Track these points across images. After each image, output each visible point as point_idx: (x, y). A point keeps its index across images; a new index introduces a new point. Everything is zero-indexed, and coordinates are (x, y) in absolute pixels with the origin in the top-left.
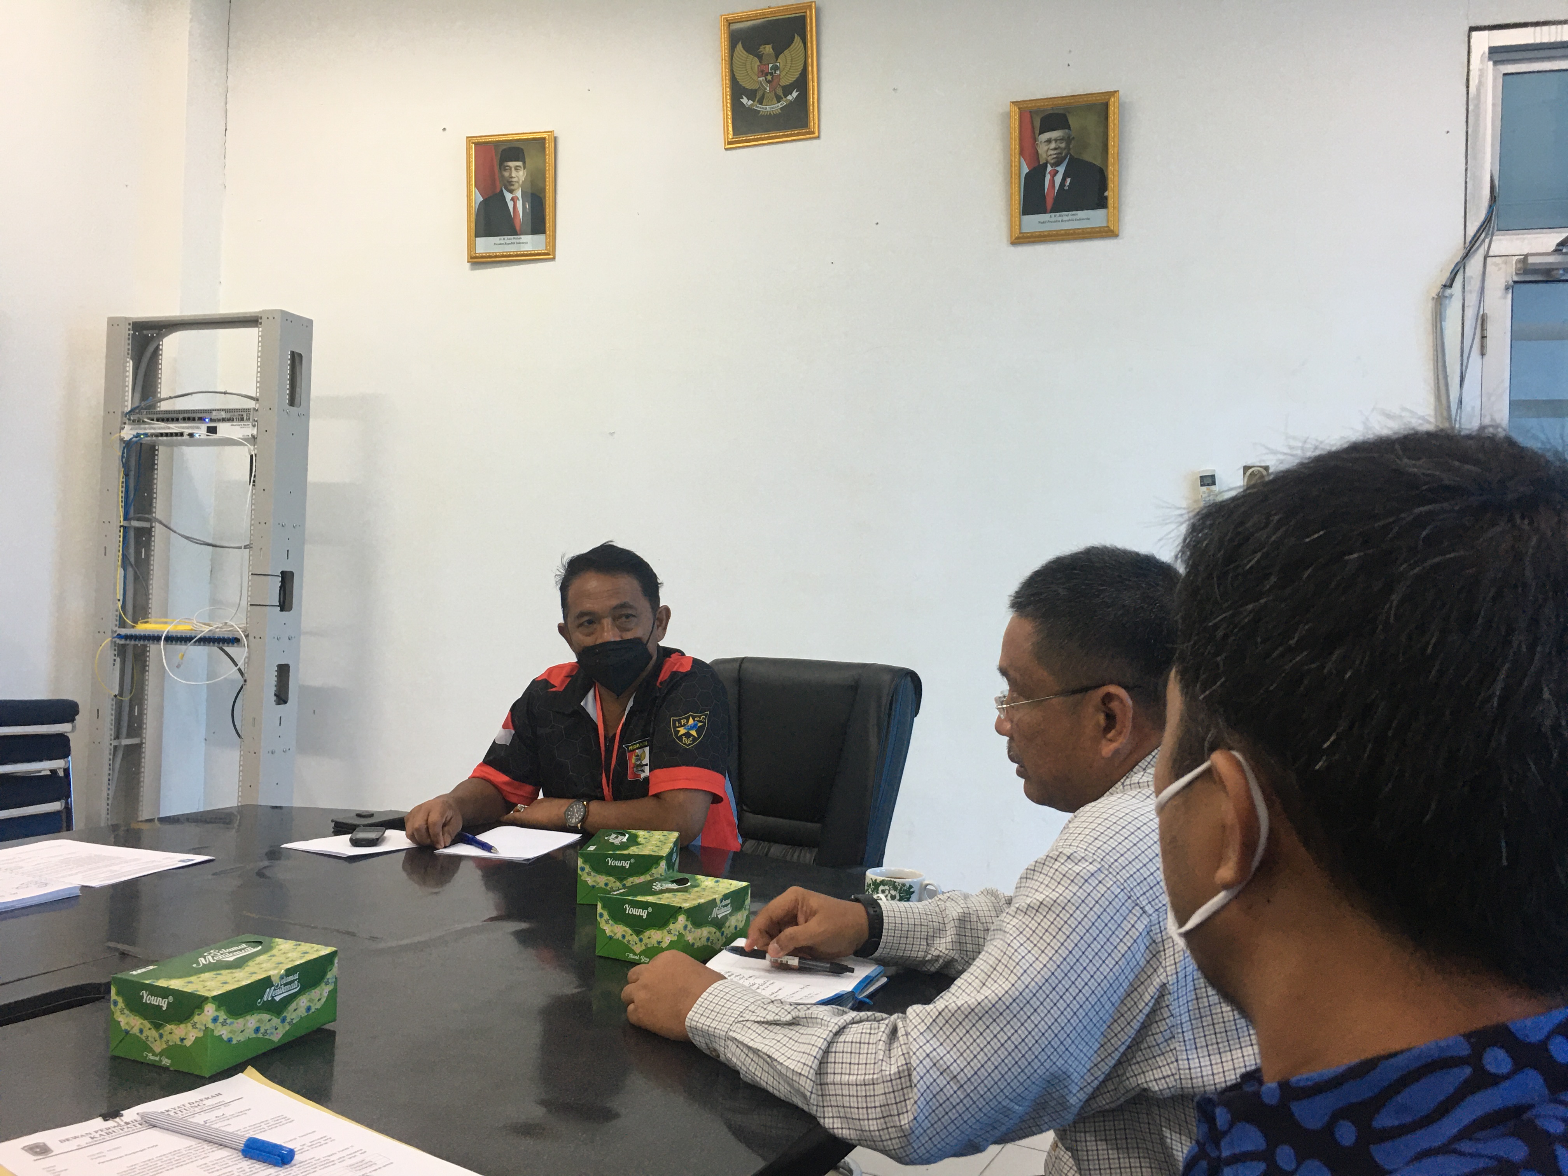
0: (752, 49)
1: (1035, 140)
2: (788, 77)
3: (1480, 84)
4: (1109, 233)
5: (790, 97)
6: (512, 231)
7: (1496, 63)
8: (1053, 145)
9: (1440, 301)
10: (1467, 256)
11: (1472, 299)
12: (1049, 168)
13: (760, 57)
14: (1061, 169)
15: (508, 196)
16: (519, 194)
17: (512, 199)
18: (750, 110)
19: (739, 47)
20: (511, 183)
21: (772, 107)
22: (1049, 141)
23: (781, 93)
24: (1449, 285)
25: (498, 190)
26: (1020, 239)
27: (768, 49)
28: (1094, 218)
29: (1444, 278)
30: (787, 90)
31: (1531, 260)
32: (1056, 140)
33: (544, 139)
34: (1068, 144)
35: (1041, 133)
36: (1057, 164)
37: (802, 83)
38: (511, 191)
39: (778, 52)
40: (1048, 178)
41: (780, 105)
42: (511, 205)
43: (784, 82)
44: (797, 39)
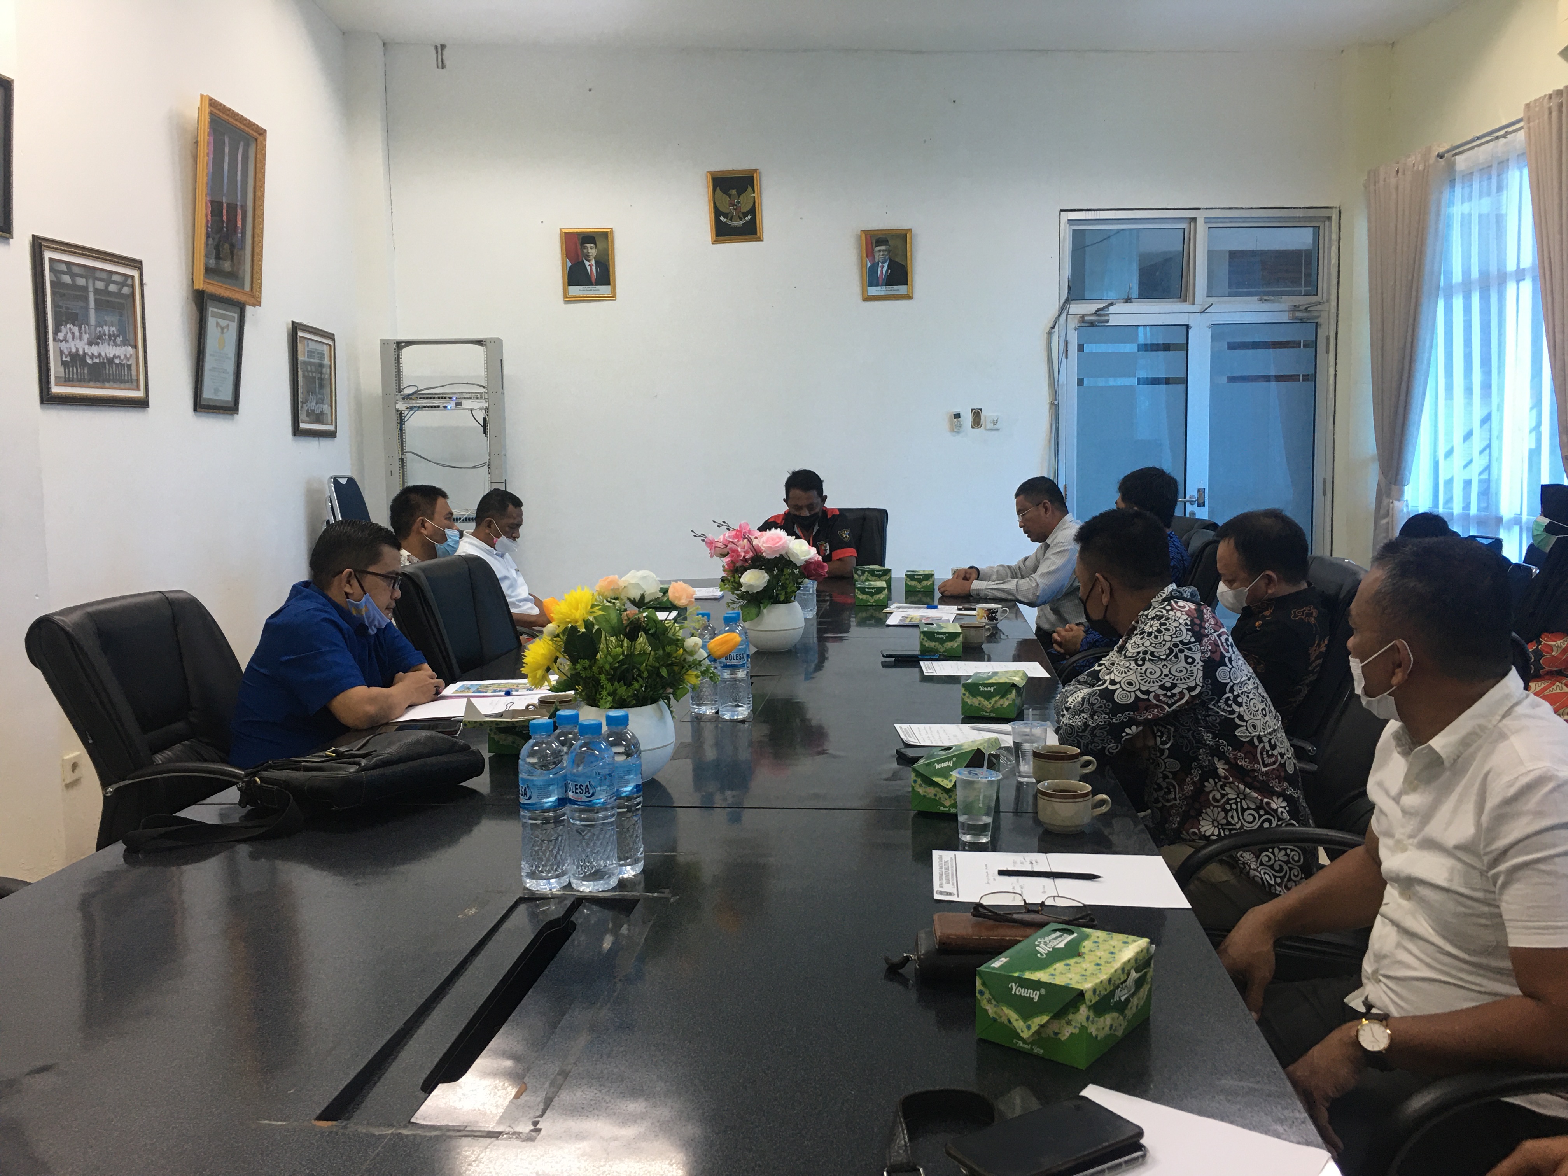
0: (726, 192)
1: (873, 250)
2: (745, 209)
3: (1064, 237)
4: (908, 297)
5: (746, 219)
6: (590, 283)
7: (1070, 225)
8: (882, 253)
9: (1050, 334)
10: (1060, 315)
11: (1063, 334)
12: (880, 264)
13: (730, 196)
14: (886, 265)
15: (587, 263)
16: (593, 262)
17: (589, 265)
18: (725, 223)
19: (718, 189)
20: (588, 256)
21: (738, 223)
22: (880, 251)
23: (741, 216)
24: (1053, 328)
25: (580, 260)
26: (867, 298)
27: (734, 192)
28: (902, 289)
29: (1051, 324)
30: (745, 215)
31: (1086, 318)
32: (883, 251)
33: (607, 232)
34: (889, 253)
35: (876, 246)
36: (883, 262)
37: (753, 211)
38: (589, 261)
39: (739, 194)
40: (880, 269)
41: (741, 222)
42: (589, 268)
43: (743, 210)
44: (750, 189)
